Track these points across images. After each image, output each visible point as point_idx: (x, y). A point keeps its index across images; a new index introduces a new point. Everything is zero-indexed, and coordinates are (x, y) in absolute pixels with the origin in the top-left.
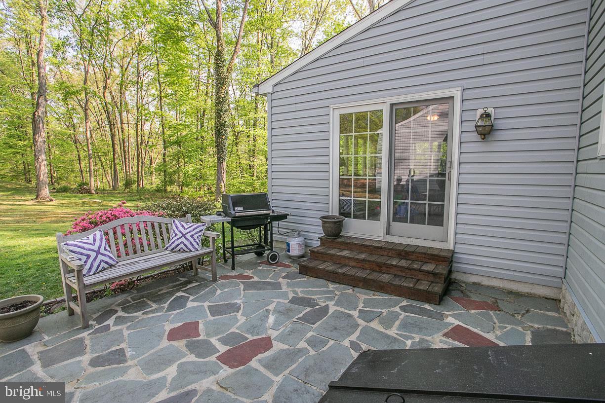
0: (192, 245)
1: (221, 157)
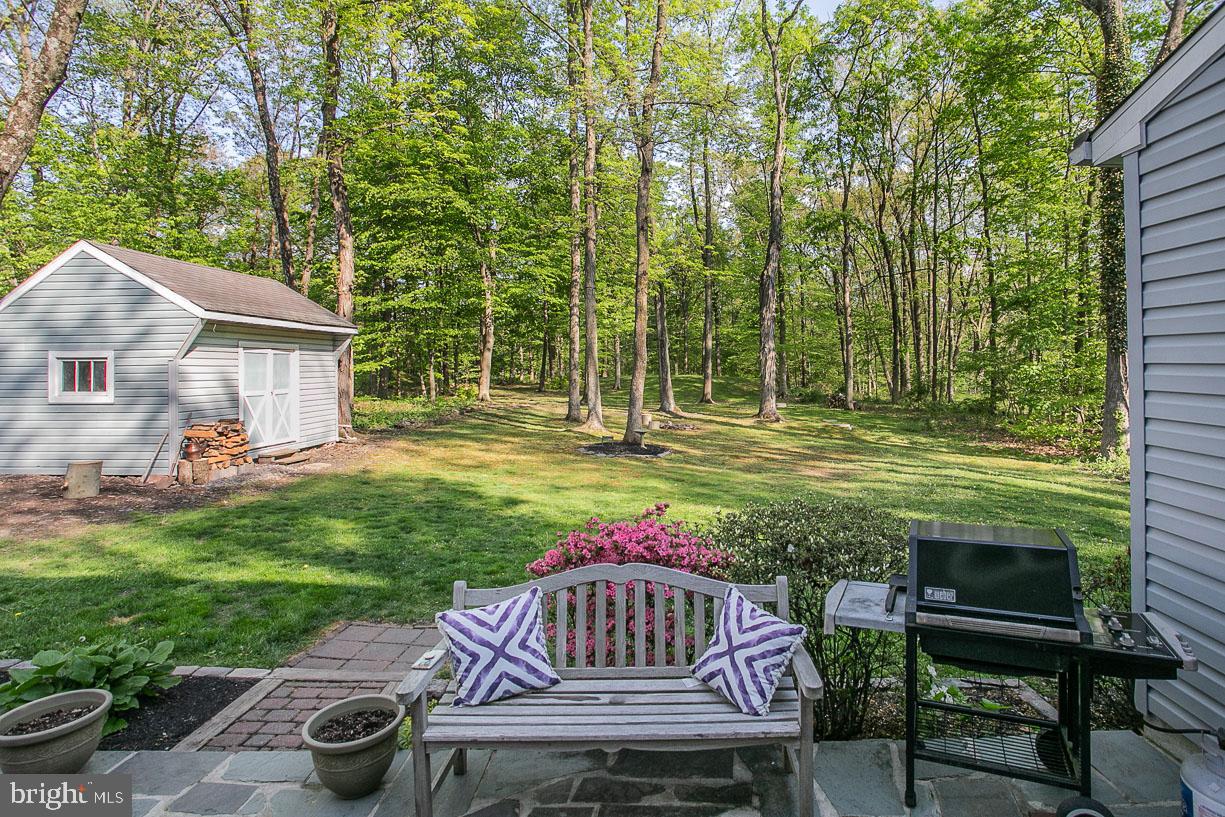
0: (744, 692)
1: (1117, 338)
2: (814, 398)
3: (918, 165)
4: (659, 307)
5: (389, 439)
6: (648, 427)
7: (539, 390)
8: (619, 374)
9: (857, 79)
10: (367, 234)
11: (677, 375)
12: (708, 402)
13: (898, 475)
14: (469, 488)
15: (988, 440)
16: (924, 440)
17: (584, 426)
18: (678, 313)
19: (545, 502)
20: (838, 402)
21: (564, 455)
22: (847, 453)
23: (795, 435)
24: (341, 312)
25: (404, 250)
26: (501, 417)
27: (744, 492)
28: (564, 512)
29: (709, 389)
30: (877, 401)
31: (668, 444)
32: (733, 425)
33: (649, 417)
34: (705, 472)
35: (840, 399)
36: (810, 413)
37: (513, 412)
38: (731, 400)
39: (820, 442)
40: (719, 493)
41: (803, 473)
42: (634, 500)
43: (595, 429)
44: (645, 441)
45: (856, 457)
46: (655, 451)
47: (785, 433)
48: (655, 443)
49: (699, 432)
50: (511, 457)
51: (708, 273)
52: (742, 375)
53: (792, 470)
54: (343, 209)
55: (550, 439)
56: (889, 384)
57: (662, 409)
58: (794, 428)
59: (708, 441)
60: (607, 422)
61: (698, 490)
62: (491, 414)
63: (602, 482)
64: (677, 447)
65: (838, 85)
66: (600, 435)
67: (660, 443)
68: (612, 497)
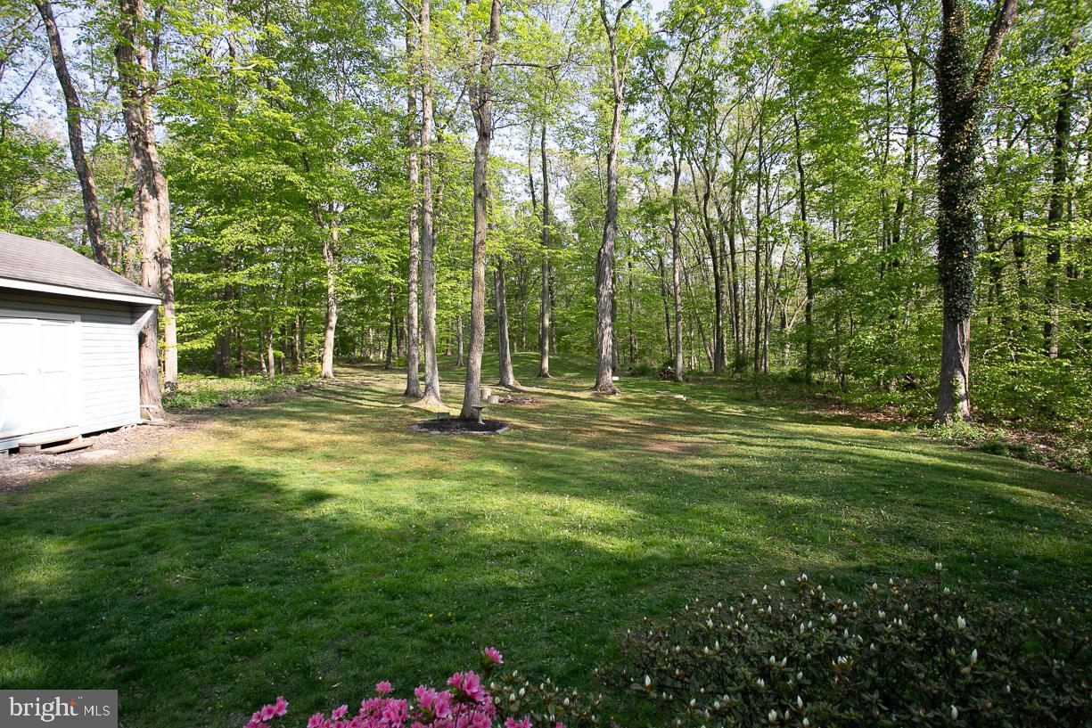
1: (955, 307)
2: (643, 372)
3: (738, 159)
4: (498, 284)
5: (205, 419)
6: (487, 401)
7: (386, 367)
8: (461, 352)
9: (688, 72)
10: (195, 208)
11: (516, 352)
12: (546, 376)
13: (750, 448)
14: (270, 480)
15: (817, 408)
16: (757, 409)
17: (421, 402)
18: (516, 297)
19: (357, 496)
20: (667, 373)
21: (395, 434)
22: (689, 424)
23: (633, 406)
24: (146, 282)
25: (235, 225)
26: (339, 394)
27: (592, 475)
28: (378, 510)
29: (546, 365)
30: (701, 374)
31: (507, 419)
32: (571, 398)
33: (488, 391)
34: (547, 450)
35: (669, 372)
36: (643, 386)
37: (353, 389)
38: (567, 374)
39: (659, 414)
40: (565, 477)
41: (651, 448)
42: (465, 490)
43: (432, 404)
44: (484, 416)
45: (699, 429)
46: (492, 426)
47: (623, 405)
48: (493, 417)
49: (538, 406)
50: (335, 438)
51: (546, 252)
52: (575, 352)
53: (638, 445)
54: (144, 167)
55: (383, 416)
56: (709, 358)
57: (502, 383)
58: (630, 400)
59: (548, 415)
60: (445, 397)
61: (541, 473)
62: (331, 392)
63: (432, 466)
64: (516, 422)
65: (669, 79)
66: (437, 410)
67: (499, 418)
68: (440, 486)
